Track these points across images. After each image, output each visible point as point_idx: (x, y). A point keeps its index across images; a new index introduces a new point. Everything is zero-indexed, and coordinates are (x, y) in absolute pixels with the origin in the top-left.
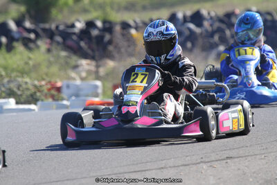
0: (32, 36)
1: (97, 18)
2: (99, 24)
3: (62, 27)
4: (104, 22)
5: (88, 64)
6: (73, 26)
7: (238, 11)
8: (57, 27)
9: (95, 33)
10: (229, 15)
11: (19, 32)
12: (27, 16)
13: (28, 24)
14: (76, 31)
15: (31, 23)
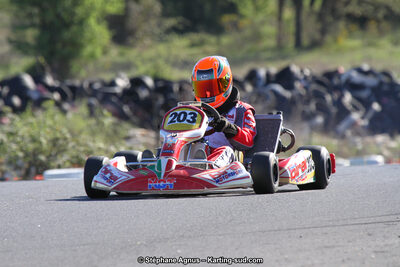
0: (56, 96)
1: (147, 74)
2: (149, 82)
3: (97, 86)
4: (156, 80)
5: (143, 135)
6: (113, 84)
7: (342, 70)
8: (91, 85)
9: (143, 94)
10: (331, 75)
11: (38, 91)
12: (48, 69)
13: (50, 80)
14: (118, 90)
15: (54, 79)
